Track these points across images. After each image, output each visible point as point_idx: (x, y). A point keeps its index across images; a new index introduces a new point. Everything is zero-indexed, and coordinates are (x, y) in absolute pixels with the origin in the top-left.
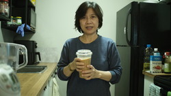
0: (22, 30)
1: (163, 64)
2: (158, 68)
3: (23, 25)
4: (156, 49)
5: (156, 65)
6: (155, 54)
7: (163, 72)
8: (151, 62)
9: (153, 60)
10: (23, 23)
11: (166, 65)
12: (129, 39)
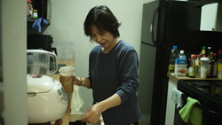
0: (39, 25)
1: (188, 67)
2: (182, 72)
3: (40, 20)
4: (182, 52)
5: (181, 69)
6: (181, 57)
7: (187, 75)
8: (176, 65)
9: (178, 63)
10: (39, 17)
11: (191, 69)
12: (155, 39)
